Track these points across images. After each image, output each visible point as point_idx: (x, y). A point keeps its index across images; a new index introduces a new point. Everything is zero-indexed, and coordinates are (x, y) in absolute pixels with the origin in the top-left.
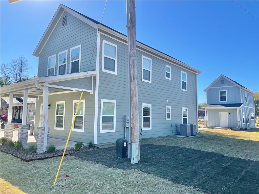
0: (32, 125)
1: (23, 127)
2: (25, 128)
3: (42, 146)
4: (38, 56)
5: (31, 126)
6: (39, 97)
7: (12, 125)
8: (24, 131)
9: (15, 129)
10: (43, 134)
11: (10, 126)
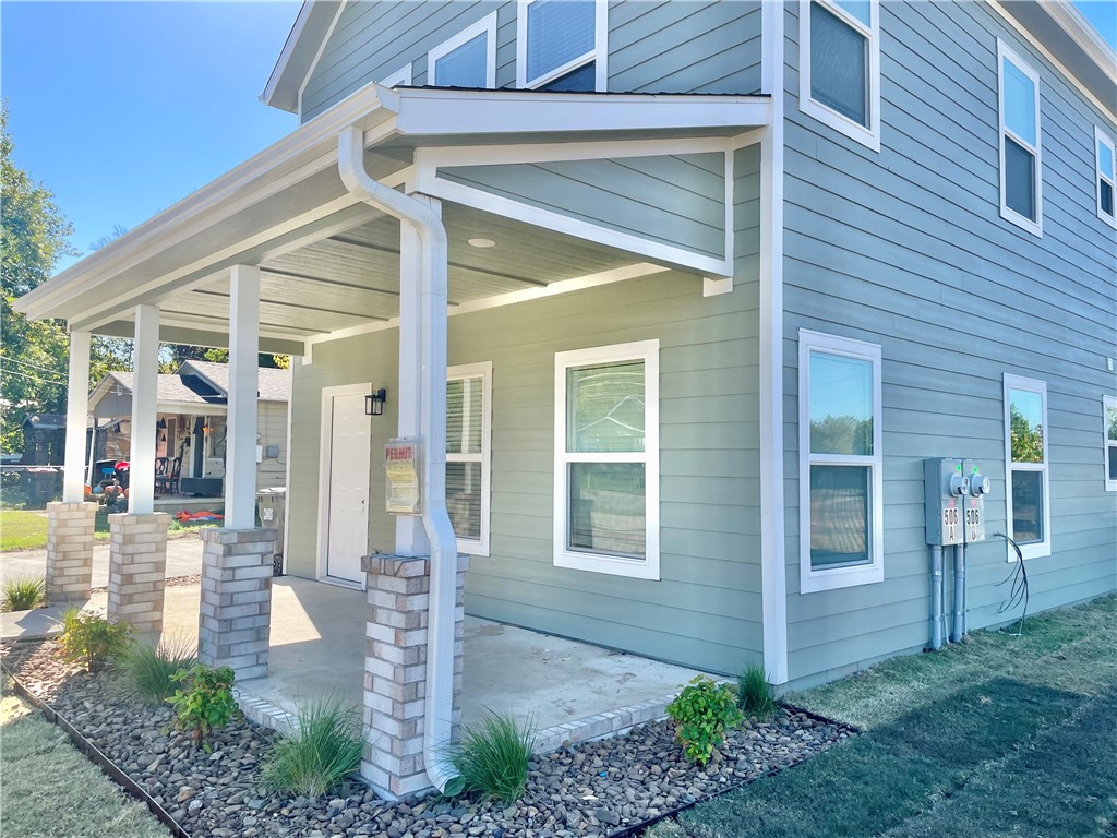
0: (274, 515)
1: (234, 539)
2: (250, 547)
3: (411, 728)
4: (293, 108)
5: (266, 522)
6: (308, 349)
7: (155, 520)
8: (240, 574)
9: (182, 530)
10: (417, 621)
11: (147, 528)
